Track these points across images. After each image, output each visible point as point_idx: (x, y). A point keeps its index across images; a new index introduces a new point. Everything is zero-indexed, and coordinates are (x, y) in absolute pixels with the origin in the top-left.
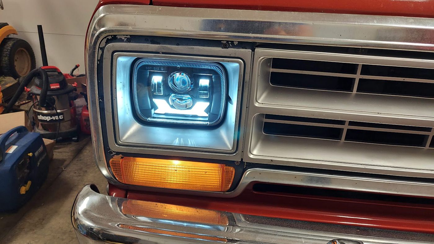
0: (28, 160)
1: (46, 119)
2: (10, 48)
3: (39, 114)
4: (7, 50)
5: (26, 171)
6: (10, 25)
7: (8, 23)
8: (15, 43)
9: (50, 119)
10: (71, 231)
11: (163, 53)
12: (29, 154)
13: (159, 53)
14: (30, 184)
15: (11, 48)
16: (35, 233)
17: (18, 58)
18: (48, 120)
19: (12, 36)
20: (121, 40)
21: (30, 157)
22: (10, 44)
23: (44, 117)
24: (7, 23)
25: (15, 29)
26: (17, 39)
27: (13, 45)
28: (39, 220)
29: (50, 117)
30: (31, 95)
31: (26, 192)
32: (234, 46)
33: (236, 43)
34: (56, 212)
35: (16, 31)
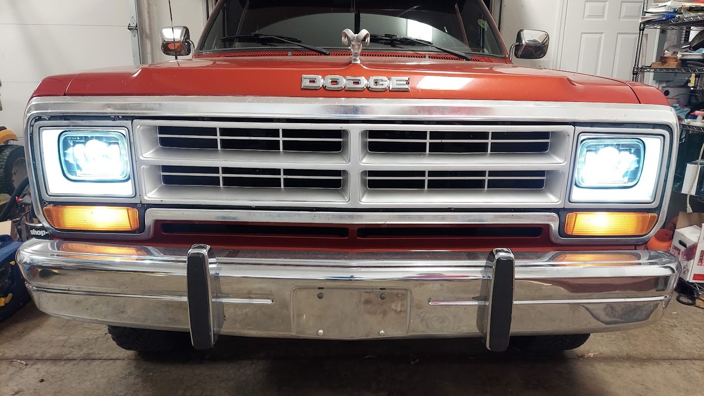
0: (10, 269)
1: (40, 234)
2: (6, 158)
3: (32, 228)
4: (2, 160)
5: (7, 281)
6: (8, 129)
7: (6, 127)
8: (13, 150)
9: (45, 234)
10: (51, 341)
11: (73, 126)
12: (10, 263)
13: (70, 126)
14: (11, 298)
15: (8, 157)
16: (11, 344)
17: (17, 171)
18: (42, 235)
19: (11, 143)
20: (45, 120)
21: (13, 266)
22: (7, 152)
23: (38, 231)
24: (4, 127)
25: (15, 134)
26: (17, 146)
27: (11, 153)
28: (18, 333)
29: (44, 231)
30: (23, 206)
31: (6, 304)
32: (120, 119)
33: (120, 117)
34: (38, 326)
35: (17, 136)
